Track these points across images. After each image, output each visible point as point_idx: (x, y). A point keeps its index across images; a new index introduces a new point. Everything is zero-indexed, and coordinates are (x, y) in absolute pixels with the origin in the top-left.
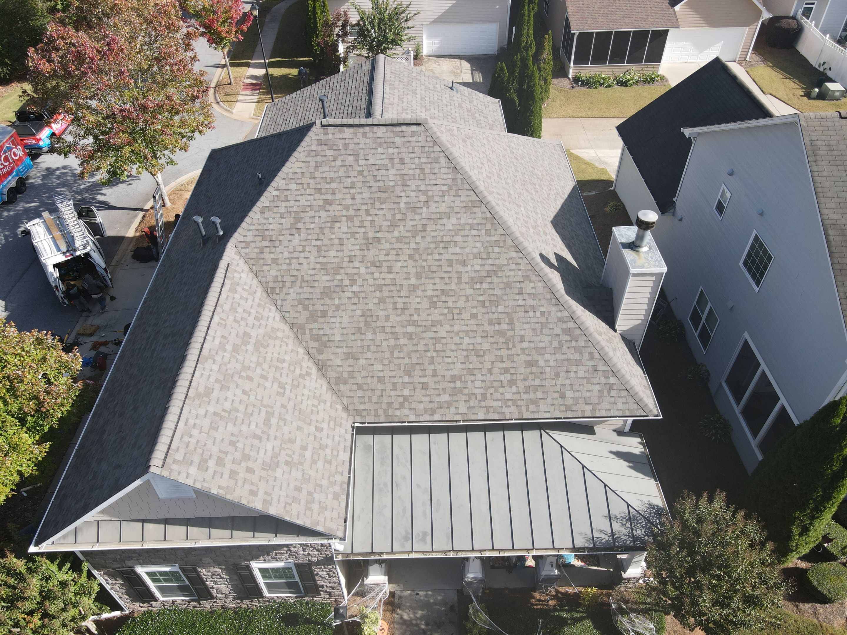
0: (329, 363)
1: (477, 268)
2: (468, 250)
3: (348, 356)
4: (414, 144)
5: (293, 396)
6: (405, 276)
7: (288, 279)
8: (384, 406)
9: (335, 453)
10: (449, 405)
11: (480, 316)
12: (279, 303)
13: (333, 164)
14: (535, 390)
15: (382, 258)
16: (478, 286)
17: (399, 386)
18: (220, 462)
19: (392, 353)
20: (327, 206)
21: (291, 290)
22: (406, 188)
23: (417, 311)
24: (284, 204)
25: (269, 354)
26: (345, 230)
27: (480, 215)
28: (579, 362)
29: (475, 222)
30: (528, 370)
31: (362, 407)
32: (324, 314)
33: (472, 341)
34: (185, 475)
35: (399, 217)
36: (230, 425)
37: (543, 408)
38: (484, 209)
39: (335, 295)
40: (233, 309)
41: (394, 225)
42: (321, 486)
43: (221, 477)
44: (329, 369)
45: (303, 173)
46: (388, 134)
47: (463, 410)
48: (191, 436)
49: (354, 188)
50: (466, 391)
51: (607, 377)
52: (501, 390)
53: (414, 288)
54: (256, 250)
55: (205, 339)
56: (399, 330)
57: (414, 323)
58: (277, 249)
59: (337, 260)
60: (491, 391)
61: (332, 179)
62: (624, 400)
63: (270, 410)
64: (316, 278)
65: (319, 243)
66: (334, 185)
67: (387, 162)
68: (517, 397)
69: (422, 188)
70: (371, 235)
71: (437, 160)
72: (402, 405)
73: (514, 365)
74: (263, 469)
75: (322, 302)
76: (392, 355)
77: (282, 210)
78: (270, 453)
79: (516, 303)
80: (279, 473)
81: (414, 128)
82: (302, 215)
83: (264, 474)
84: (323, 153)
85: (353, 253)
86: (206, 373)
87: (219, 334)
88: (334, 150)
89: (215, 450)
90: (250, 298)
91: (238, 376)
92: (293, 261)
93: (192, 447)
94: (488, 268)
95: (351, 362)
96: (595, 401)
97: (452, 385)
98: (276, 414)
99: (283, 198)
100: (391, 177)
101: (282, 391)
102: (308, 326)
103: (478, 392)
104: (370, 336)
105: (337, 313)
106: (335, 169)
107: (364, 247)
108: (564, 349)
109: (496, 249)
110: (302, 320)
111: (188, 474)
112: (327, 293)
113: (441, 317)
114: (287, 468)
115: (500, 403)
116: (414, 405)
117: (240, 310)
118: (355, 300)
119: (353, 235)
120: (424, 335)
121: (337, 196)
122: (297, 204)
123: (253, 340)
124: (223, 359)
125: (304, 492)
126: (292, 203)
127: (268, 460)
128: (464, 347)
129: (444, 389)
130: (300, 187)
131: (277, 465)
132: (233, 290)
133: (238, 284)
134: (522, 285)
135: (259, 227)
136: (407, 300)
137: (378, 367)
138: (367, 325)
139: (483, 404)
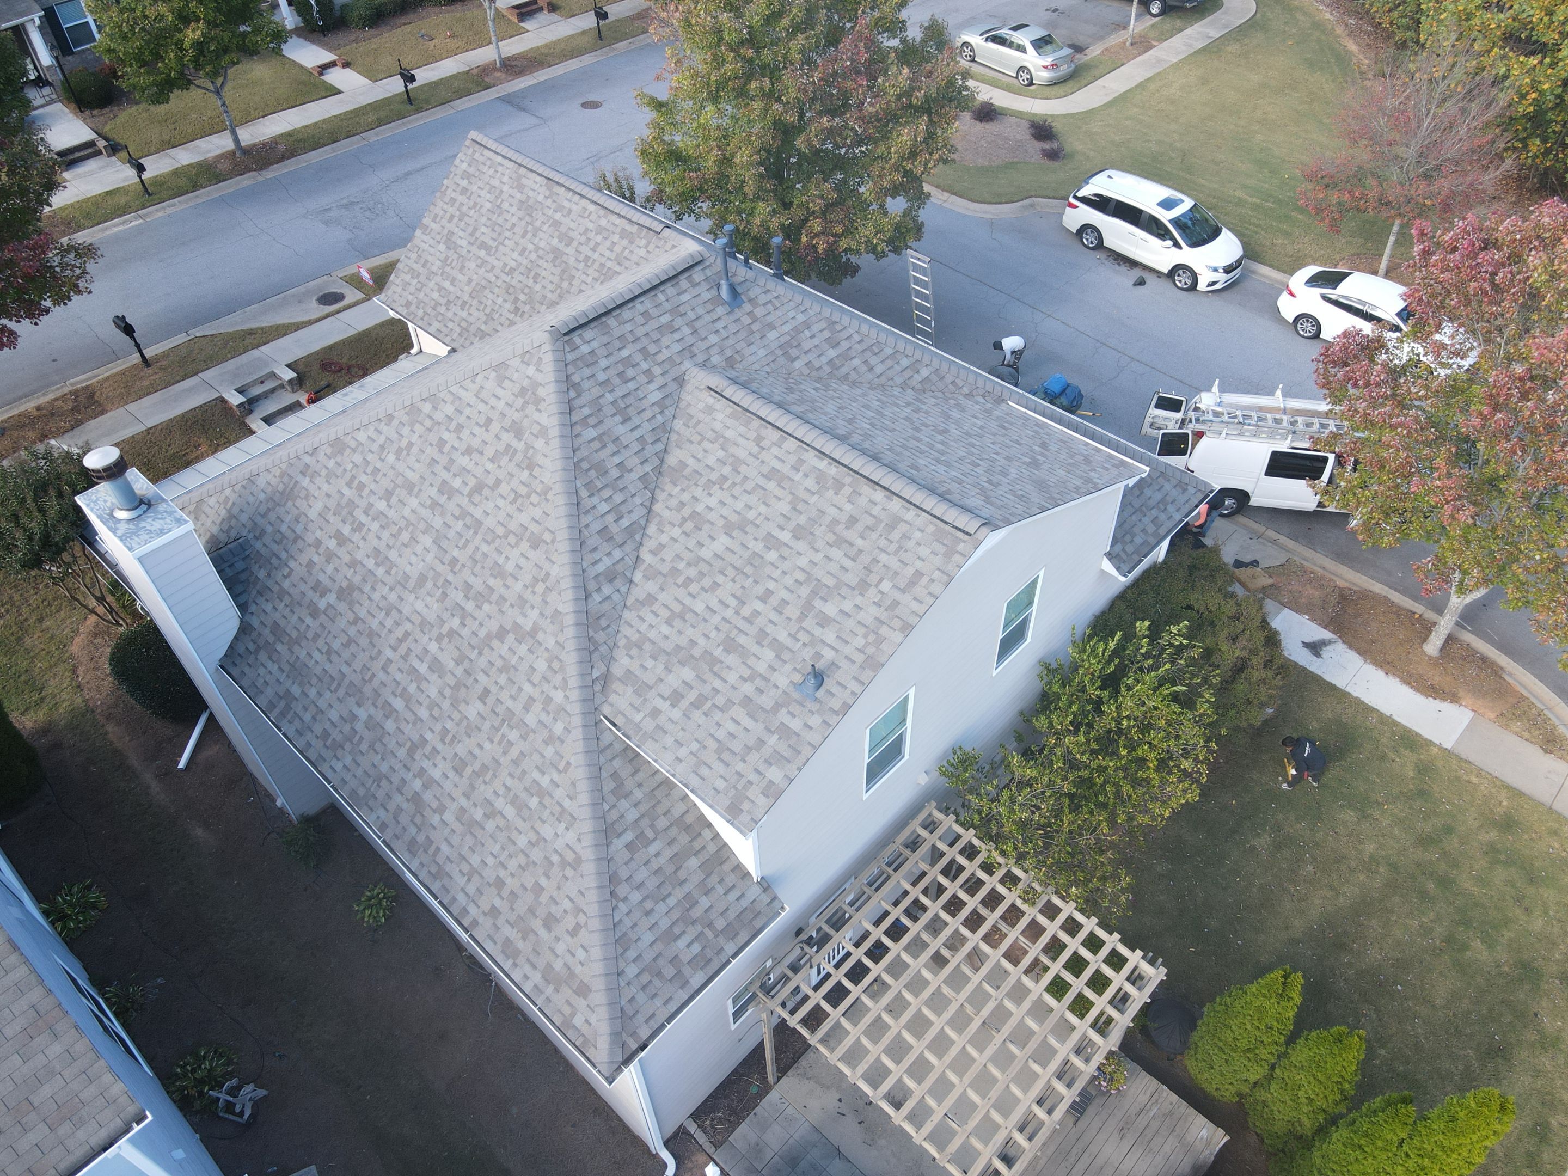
5: (499, 283)
9: (440, 318)
18: (464, 191)
25: (545, 265)
34: (462, 159)
36: (488, 205)
40: (600, 230)
42: (420, 290)
43: (453, 190)
48: (491, 167)
55: (570, 189)
63: (493, 251)
74: (449, 231)
78: (459, 242)
80: (442, 247)
83: (445, 232)
86: (537, 187)
87: (574, 207)
89: (475, 188)
90: (613, 256)
91: (530, 221)
93: (481, 167)
98: (488, 258)
101: (507, 270)
111: (462, 162)
114: (442, 257)
117: (599, 238)
123: (561, 247)
125: (421, 270)
127: (454, 239)
131: (448, 248)
132: (624, 234)
133: (631, 242)
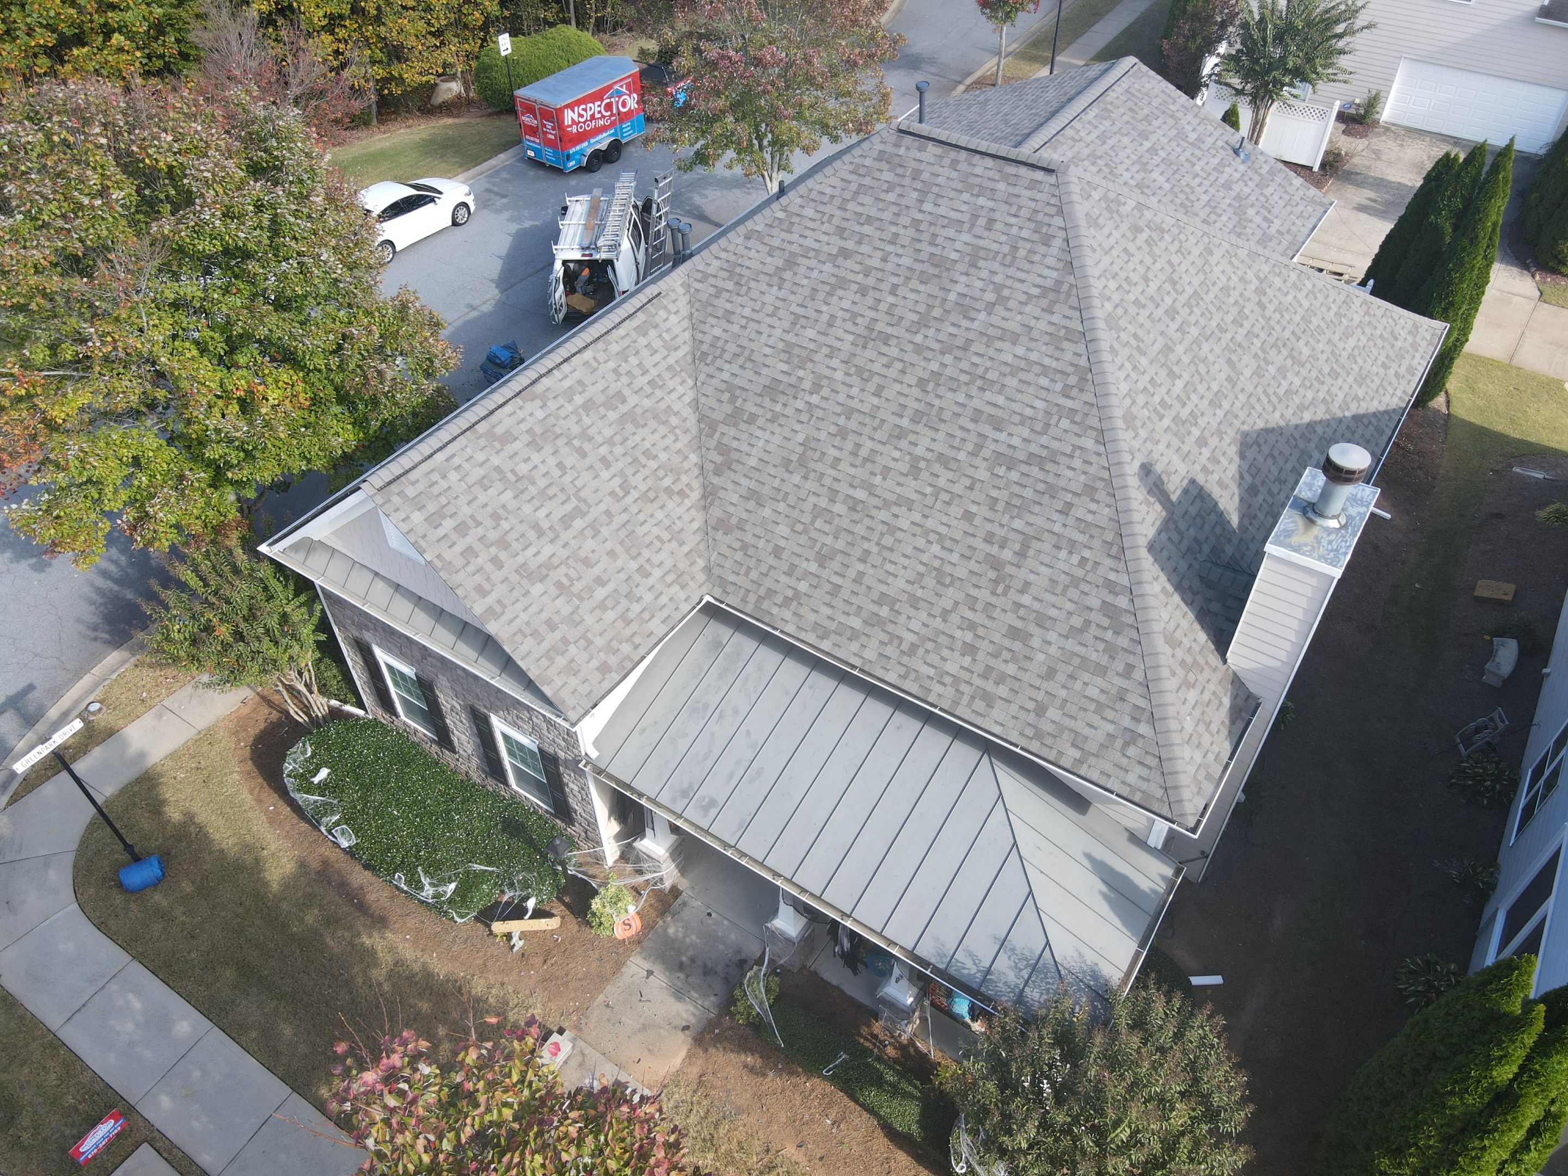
0: (721, 494)
1: (1016, 441)
2: (1016, 407)
3: (753, 496)
4: (1023, 201)
5: (634, 509)
6: (895, 408)
7: (732, 348)
8: (762, 592)
9: (646, 616)
10: (855, 635)
11: (977, 521)
12: (702, 377)
13: (883, 196)
14: (1001, 679)
15: (877, 367)
16: (1001, 471)
17: (798, 572)
18: (462, 529)
19: (815, 518)
20: (840, 259)
21: (727, 366)
22: (972, 271)
23: (886, 470)
24: (784, 235)
25: (637, 438)
26: (846, 304)
27: (1068, 356)
28: (1101, 670)
29: (1054, 364)
30: (1007, 643)
31: (732, 578)
32: (752, 419)
33: (944, 554)
34: (403, 516)
35: (937, 313)
36: (509, 494)
37: (997, 713)
38: (1081, 348)
39: (782, 399)
40: (623, 355)
41: (923, 322)
42: (590, 643)
43: (450, 547)
44: (717, 502)
45: (832, 197)
46: (991, 174)
47: (870, 654)
48: (444, 477)
49: (894, 243)
50: (890, 628)
51: (1137, 720)
52: (946, 653)
53: (900, 433)
54: (712, 290)
55: (550, 371)
56: (844, 488)
57: (870, 488)
58: (739, 299)
59: (812, 346)
61: (869, 220)
62: (1145, 772)
63: (582, 506)
64: (768, 361)
65: (800, 311)
67: (966, 217)
68: (965, 675)
71: (1047, 241)
72: (787, 602)
73: (989, 623)
74: (517, 571)
75: (758, 400)
76: (813, 522)
77: (776, 242)
78: (541, 559)
79: (1048, 526)
80: (537, 589)
81: (1039, 175)
82: (800, 260)
83: (514, 578)
84: (877, 175)
85: (838, 344)
86: (521, 414)
87: (577, 375)
89: (466, 510)
90: (664, 352)
91: (566, 440)
92: (753, 325)
93: (435, 490)
94: (1034, 448)
95: (751, 505)
96: (1092, 747)
97: (875, 608)
98: (590, 517)
100: (958, 246)
101: (621, 493)
102: (722, 428)
104: (796, 479)
105: (769, 426)
106: (881, 205)
107: (861, 341)
108: (1088, 637)
109: (1065, 423)
110: (718, 416)
111: (408, 517)
112: (772, 390)
113: (915, 497)
115: (931, 672)
116: (803, 611)
117: (633, 361)
118: (804, 417)
119: (854, 316)
120: (874, 512)
121: (864, 249)
122: (801, 241)
123: (624, 409)
124: (558, 409)
125: (558, 635)
126: (794, 237)
127: (533, 565)
128: (925, 558)
129: (860, 608)
130: (819, 216)
131: (543, 579)
132: (642, 331)
133: (656, 326)
134: (1076, 500)
135: (733, 258)
136: (879, 447)
137: (783, 530)
138: (802, 461)
139: (905, 660)
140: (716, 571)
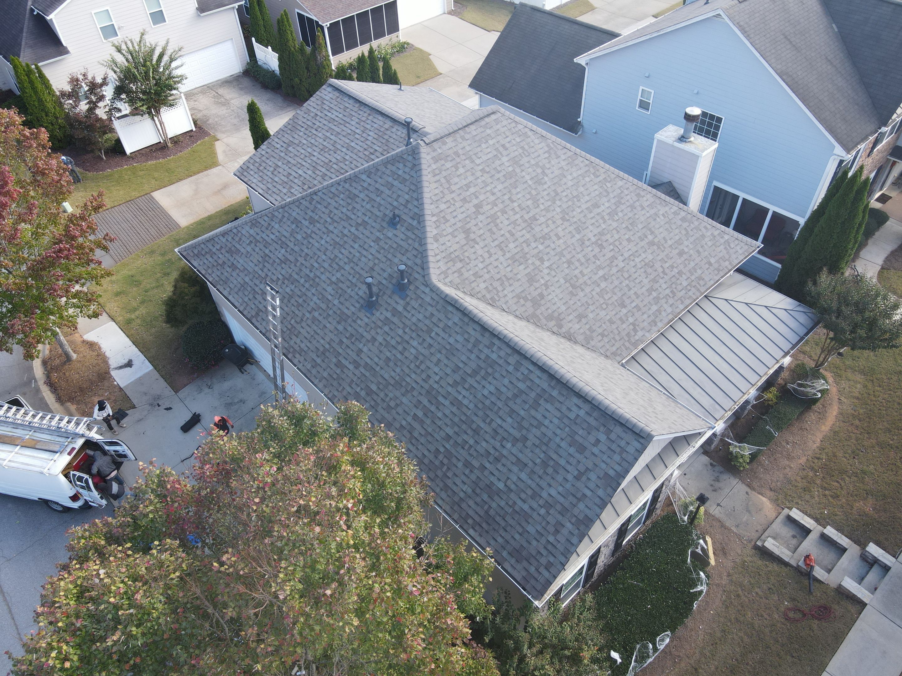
0: (572, 331)
1: (607, 205)
2: (593, 195)
3: (580, 317)
6: (570, 236)
8: (627, 339)
11: (632, 239)
12: (505, 307)
13: (458, 173)
14: (695, 269)
15: (546, 230)
16: (616, 218)
17: (624, 318)
19: (603, 297)
20: (480, 210)
21: (506, 292)
23: (596, 257)
24: (448, 224)
26: (506, 222)
31: (614, 349)
32: (542, 296)
33: (640, 259)
35: (534, 193)
39: (538, 277)
41: (535, 201)
44: (576, 335)
45: (442, 192)
46: (480, 130)
47: (669, 310)
49: (488, 185)
50: (661, 296)
53: (582, 242)
54: (456, 275)
56: (595, 278)
57: (599, 268)
58: (471, 265)
59: (519, 249)
60: (674, 286)
61: (468, 186)
64: (515, 271)
65: (496, 243)
66: (472, 190)
67: (495, 153)
69: (533, 162)
70: (526, 217)
72: (635, 331)
73: (673, 260)
75: (532, 288)
76: (605, 299)
77: (450, 230)
79: (645, 217)
82: (468, 226)
84: (444, 168)
85: (525, 238)
88: (451, 161)
92: (490, 268)
94: (613, 201)
95: (584, 321)
97: (651, 297)
99: (442, 220)
100: (507, 164)
102: (538, 312)
103: (668, 291)
104: (581, 294)
105: (549, 291)
106: (463, 177)
107: (529, 229)
108: (691, 233)
112: (531, 279)
113: (612, 253)
116: (642, 325)
118: (553, 273)
119: (515, 223)
120: (612, 272)
122: (457, 219)
126: (453, 221)
128: (639, 266)
129: (649, 302)
130: (448, 205)
135: (444, 254)
136: (583, 253)
137: (602, 313)
138: (573, 286)
140: (608, 354)
